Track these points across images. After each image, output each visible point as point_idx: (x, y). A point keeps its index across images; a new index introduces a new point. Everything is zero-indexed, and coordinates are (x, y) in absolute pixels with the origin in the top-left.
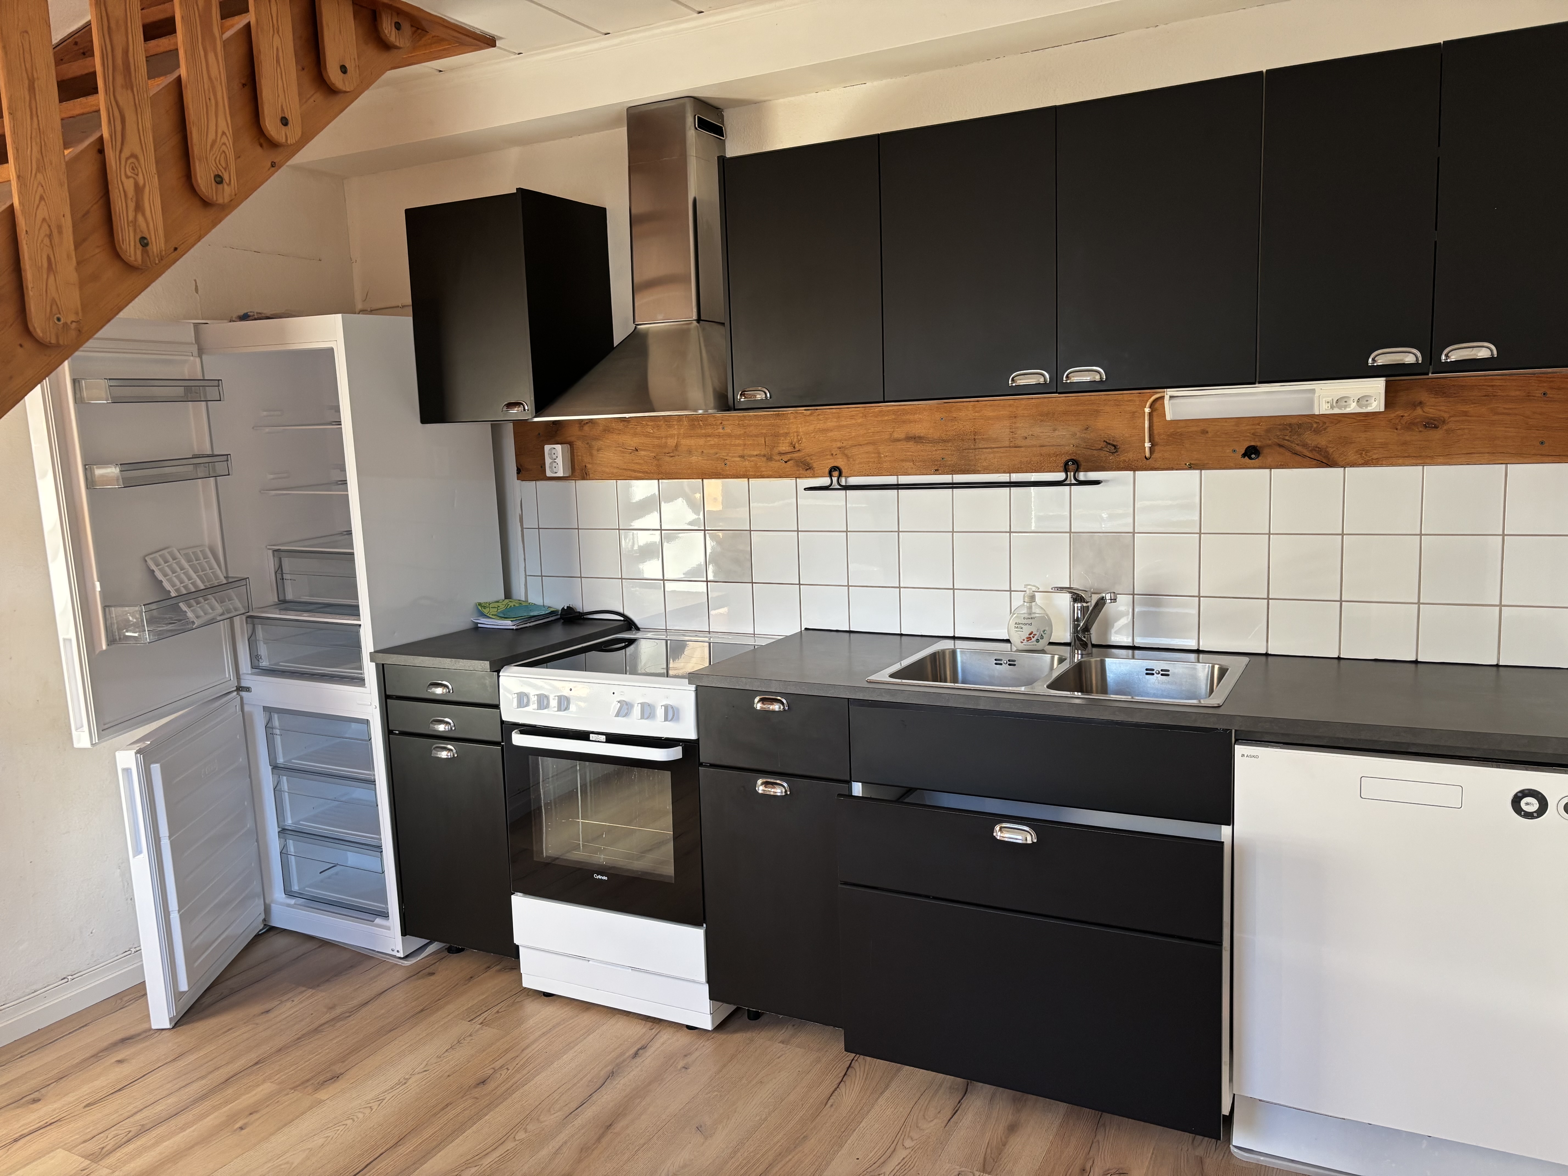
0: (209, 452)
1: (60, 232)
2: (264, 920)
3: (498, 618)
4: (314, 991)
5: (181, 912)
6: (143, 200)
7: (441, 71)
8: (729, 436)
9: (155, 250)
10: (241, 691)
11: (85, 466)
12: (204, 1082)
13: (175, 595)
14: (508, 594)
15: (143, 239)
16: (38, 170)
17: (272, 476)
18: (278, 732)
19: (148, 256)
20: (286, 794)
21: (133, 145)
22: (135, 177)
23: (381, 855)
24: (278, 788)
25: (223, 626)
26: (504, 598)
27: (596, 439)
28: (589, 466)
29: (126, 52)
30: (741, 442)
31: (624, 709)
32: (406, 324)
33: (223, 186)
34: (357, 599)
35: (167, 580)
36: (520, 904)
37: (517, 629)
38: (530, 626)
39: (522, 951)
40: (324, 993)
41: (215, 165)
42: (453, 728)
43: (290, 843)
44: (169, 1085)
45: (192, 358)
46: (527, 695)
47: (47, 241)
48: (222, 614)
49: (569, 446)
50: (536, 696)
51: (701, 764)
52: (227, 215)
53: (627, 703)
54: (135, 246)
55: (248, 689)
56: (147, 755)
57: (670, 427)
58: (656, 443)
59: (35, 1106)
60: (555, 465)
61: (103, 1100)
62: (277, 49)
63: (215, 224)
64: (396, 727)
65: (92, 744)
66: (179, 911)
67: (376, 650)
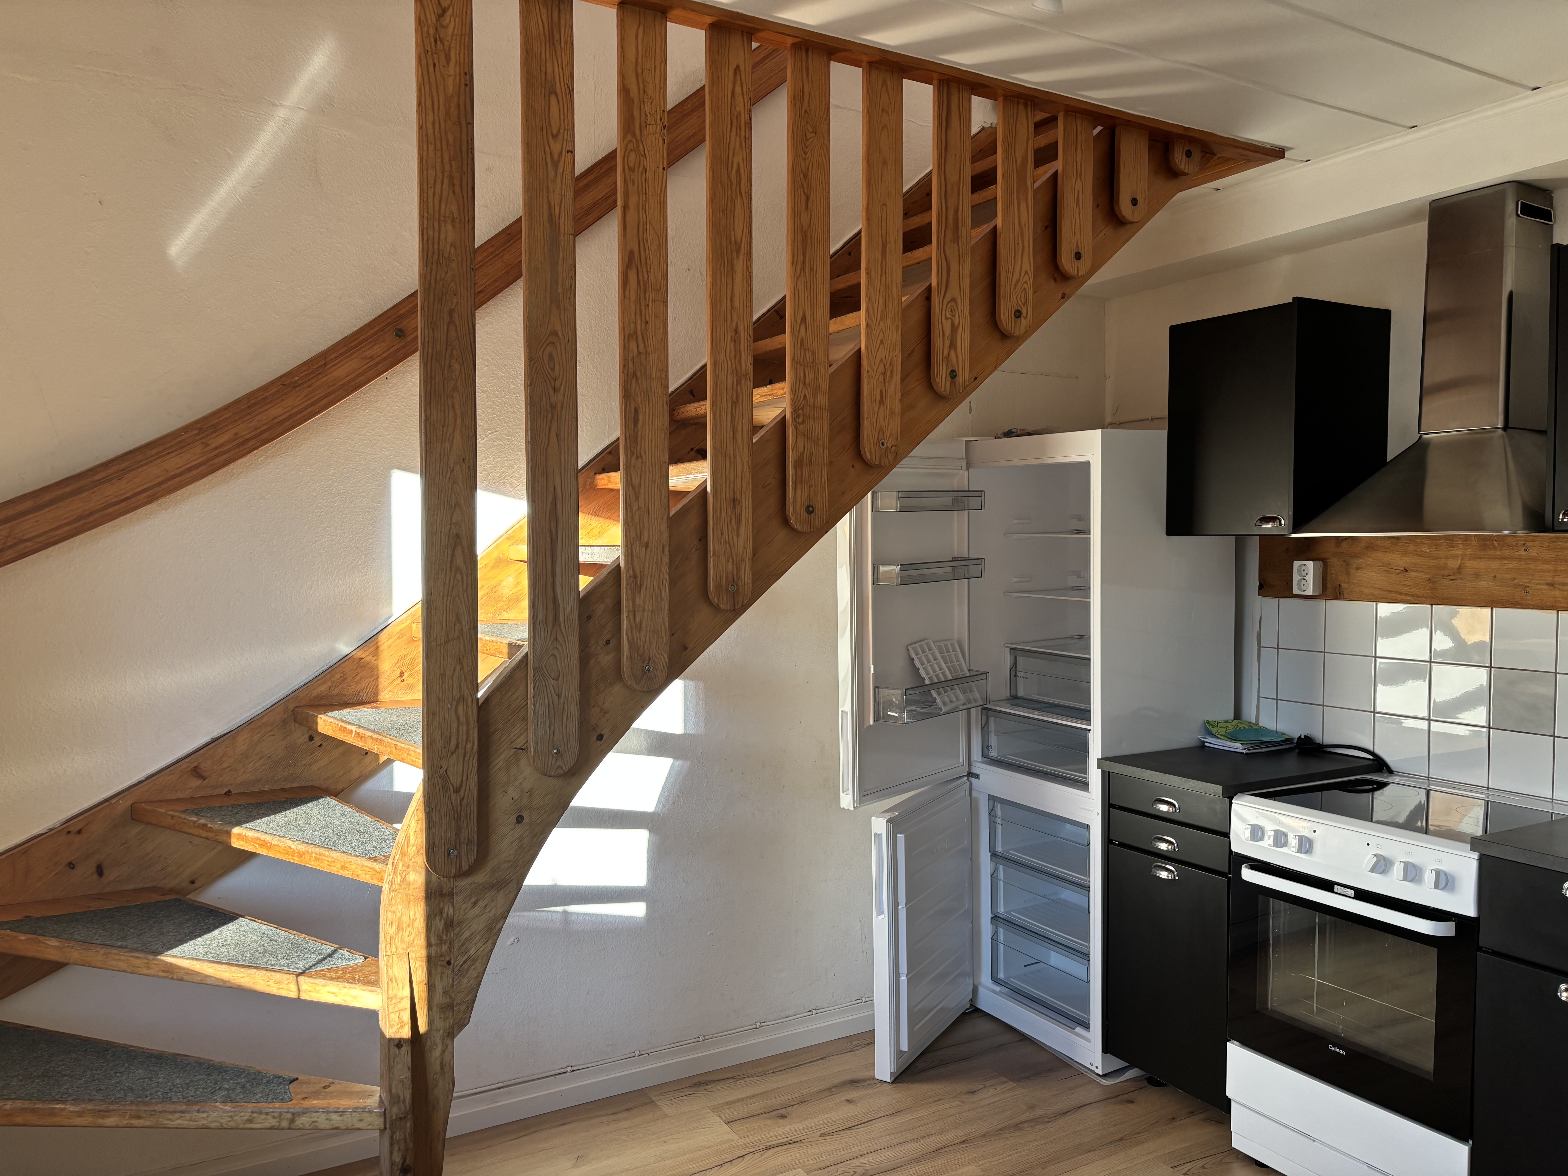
0: (966, 556)
1: (892, 370)
2: (971, 1000)
3: (1228, 739)
4: (1015, 1085)
5: (909, 976)
6: (956, 339)
7: (1218, 189)
8: (1535, 559)
9: (961, 381)
10: (971, 777)
11: (873, 565)
12: (916, 1145)
13: (928, 683)
14: (1237, 715)
15: (953, 371)
16: (882, 319)
17: (1016, 580)
18: (999, 821)
19: (955, 387)
20: (1002, 883)
21: (954, 291)
22: (953, 317)
23: (1088, 965)
24: (994, 875)
25: (962, 715)
26: (1233, 718)
27: (1356, 556)
28: (1344, 585)
29: (956, 212)
30: (1550, 567)
31: (1382, 865)
32: (1160, 437)
33: (1021, 321)
34: (1090, 704)
35: (924, 668)
36: (1236, 1054)
37: (1247, 754)
38: (1261, 752)
39: (1234, 1107)
40: (1024, 1090)
41: (1016, 302)
42: (1177, 850)
43: (1001, 931)
44: (888, 1138)
45: (961, 471)
46: (1262, 829)
47: (881, 378)
48: (964, 704)
49: (1321, 563)
50: (1273, 832)
51: (1480, 949)
52: (1020, 345)
53: (1384, 859)
54: (946, 378)
55: (977, 776)
56: (895, 825)
57: (1453, 546)
58: (1432, 564)
59: (781, 1121)
60: (1304, 582)
61: (834, 1134)
62: (1078, 192)
63: (1009, 354)
64: (1117, 839)
65: (854, 807)
66: (907, 975)
67: (1103, 757)
